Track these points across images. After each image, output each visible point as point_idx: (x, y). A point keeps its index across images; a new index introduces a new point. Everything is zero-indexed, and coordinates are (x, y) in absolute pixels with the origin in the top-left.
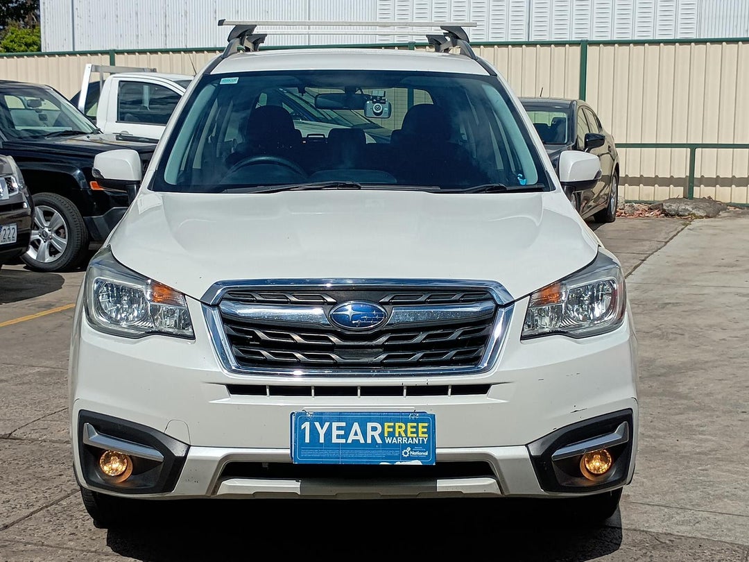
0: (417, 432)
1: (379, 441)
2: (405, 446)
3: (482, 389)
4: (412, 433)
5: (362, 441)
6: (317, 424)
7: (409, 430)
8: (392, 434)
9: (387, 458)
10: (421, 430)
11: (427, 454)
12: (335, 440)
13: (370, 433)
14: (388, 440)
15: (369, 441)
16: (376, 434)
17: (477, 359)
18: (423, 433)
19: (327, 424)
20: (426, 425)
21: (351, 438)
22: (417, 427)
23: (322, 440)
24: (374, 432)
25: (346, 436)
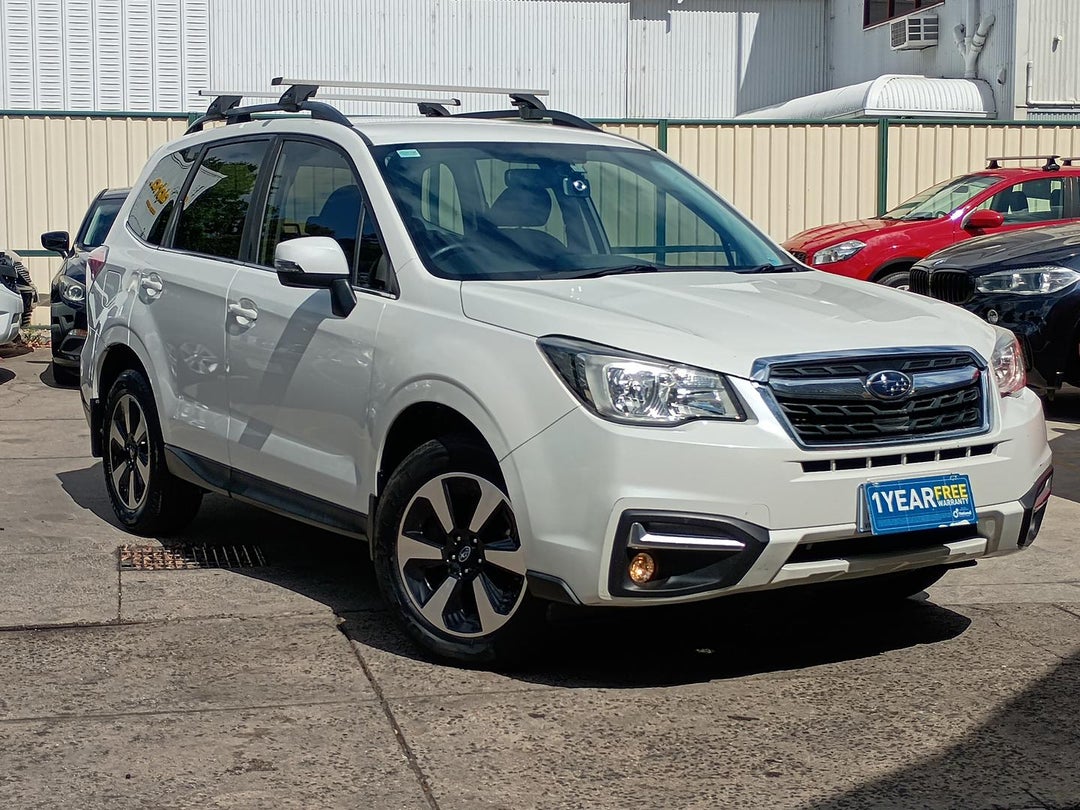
0: (959, 494)
1: (934, 505)
2: (954, 507)
3: (986, 449)
4: (956, 494)
5: (922, 507)
6: (884, 494)
7: (954, 492)
8: (942, 497)
9: (943, 520)
10: (962, 491)
11: (970, 513)
12: (901, 508)
13: (925, 498)
14: (940, 504)
15: (927, 506)
16: (930, 498)
17: (980, 423)
18: (964, 493)
19: (891, 493)
20: (964, 485)
21: (913, 504)
22: (958, 489)
23: (891, 510)
24: (928, 498)
25: (908, 504)
